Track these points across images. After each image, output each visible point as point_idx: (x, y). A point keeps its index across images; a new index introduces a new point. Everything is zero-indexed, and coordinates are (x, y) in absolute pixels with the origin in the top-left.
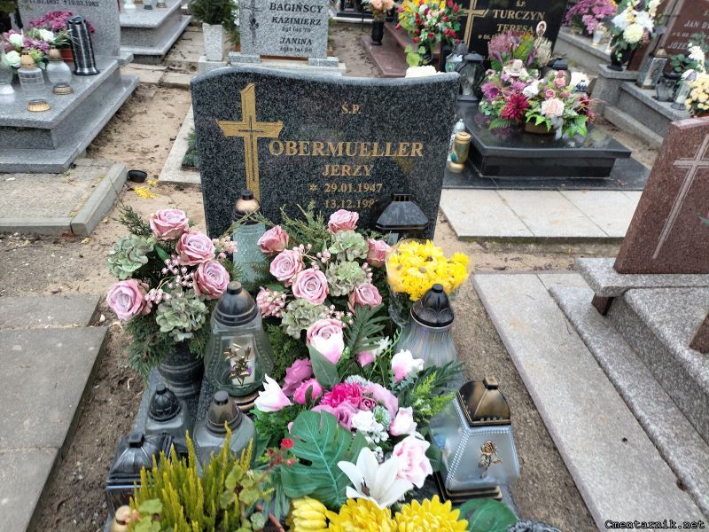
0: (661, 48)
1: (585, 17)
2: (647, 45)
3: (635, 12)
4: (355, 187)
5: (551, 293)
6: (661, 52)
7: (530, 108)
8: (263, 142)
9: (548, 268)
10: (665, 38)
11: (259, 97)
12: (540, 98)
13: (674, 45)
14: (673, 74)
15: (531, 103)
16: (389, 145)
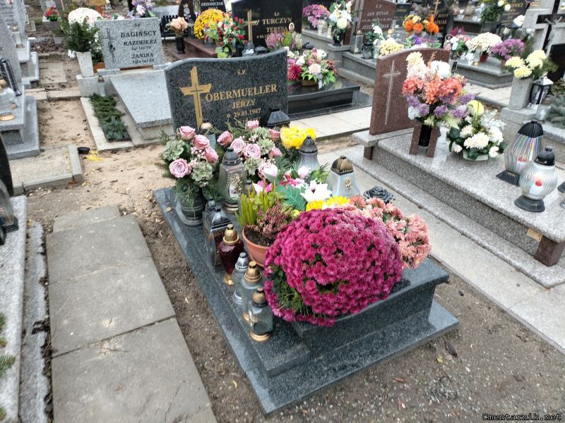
0: (359, 30)
1: (309, 18)
2: (351, 29)
3: (340, 11)
4: (248, 112)
6: (359, 32)
7: (303, 71)
8: (203, 95)
9: (338, 149)
10: (359, 24)
11: (199, 73)
12: (307, 65)
13: (365, 27)
14: (368, 43)
15: (303, 68)
16: (261, 88)
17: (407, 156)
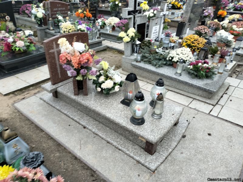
0: (50, 18)
2: (46, 18)
3: (37, 9)
5: (41, 99)
6: (50, 19)
7: (13, 46)
9: (39, 92)
10: (50, 15)
12: (14, 42)
13: (54, 16)
14: (56, 25)
15: (12, 44)
17: (74, 97)
